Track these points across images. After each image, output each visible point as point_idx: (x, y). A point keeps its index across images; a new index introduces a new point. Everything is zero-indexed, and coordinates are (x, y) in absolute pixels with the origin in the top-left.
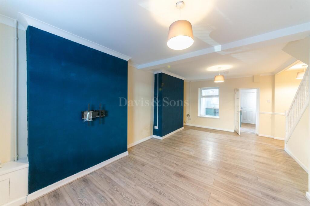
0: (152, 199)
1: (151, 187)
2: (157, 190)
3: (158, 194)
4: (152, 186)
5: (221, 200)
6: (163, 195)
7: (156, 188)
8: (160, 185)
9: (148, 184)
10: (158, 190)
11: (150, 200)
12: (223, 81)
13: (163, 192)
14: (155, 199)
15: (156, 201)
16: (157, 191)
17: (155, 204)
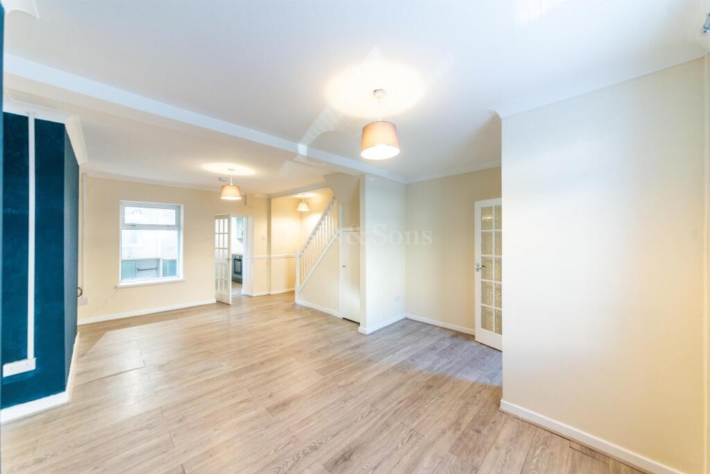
0: (324, 466)
1: (289, 465)
2: (303, 453)
3: (315, 453)
4: (287, 462)
5: (352, 380)
6: (320, 443)
7: (298, 454)
8: (291, 446)
9: (278, 470)
10: (304, 451)
11: (326, 471)
12: (240, 198)
13: (314, 443)
14: (326, 459)
15: (332, 459)
16: (306, 454)
17: (338, 461)
